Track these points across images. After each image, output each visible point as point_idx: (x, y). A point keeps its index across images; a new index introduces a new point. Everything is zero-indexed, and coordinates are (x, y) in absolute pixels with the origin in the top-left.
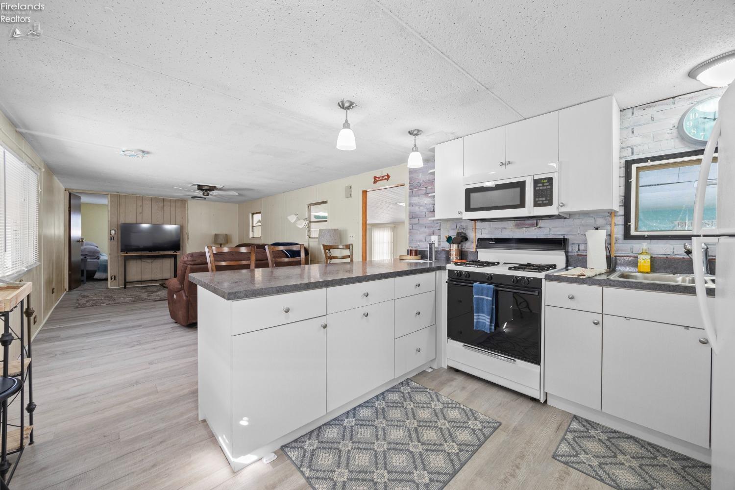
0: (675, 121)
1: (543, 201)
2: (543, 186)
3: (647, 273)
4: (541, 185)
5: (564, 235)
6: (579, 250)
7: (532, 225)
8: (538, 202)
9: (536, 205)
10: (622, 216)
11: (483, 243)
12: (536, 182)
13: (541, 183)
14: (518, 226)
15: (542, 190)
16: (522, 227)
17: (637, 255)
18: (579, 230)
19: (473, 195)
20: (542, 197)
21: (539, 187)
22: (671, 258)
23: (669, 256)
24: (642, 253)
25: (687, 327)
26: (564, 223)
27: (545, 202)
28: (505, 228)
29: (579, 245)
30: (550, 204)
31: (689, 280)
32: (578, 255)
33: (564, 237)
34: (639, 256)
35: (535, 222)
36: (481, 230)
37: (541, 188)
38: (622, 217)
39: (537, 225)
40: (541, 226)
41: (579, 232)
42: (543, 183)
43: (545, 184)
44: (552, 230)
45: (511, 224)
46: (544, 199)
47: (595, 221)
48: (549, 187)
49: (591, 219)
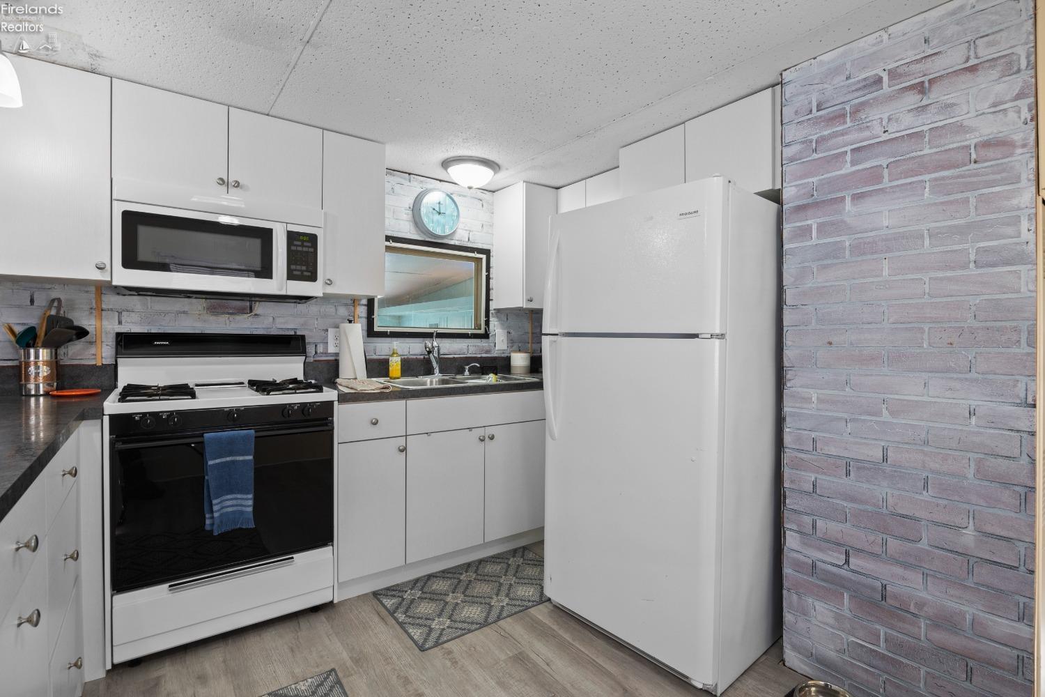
0: (410, 201)
1: (302, 271)
2: (303, 246)
3: (398, 378)
4: (299, 243)
5: (295, 329)
6: (316, 353)
7: (241, 311)
8: (295, 273)
9: (291, 276)
10: (365, 305)
11: (131, 344)
12: (292, 237)
13: (299, 240)
14: (213, 310)
15: (302, 252)
16: (223, 313)
17: (388, 357)
18: (316, 322)
19: (143, 232)
20: (301, 265)
21: (297, 246)
22: (408, 358)
23: (406, 357)
24: (392, 355)
25: (470, 429)
26: (296, 310)
27: (306, 273)
28: (184, 312)
29: (316, 346)
30: (313, 277)
31: (436, 382)
32: (315, 361)
33: (295, 332)
34: (390, 359)
35: (248, 304)
36: (120, 313)
37: (300, 249)
38: (363, 307)
39: (251, 310)
40: (258, 312)
41: (316, 326)
42: (303, 241)
43: (305, 244)
44: (278, 320)
45: (198, 305)
46: (304, 268)
47: (336, 310)
48: (311, 250)
49: (330, 306)
